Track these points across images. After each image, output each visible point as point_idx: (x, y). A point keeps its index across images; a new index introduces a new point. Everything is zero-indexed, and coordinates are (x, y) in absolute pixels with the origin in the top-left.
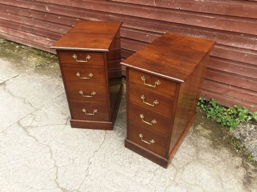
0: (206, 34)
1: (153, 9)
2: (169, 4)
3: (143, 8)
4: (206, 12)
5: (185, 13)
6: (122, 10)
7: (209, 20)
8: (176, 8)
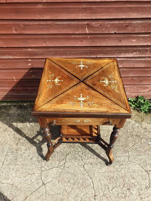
0: (139, 51)
1: (85, 36)
2: (104, 29)
3: (73, 36)
4: (143, 32)
5: (120, 36)
6: (45, 42)
7: (144, 39)
8: (112, 32)
